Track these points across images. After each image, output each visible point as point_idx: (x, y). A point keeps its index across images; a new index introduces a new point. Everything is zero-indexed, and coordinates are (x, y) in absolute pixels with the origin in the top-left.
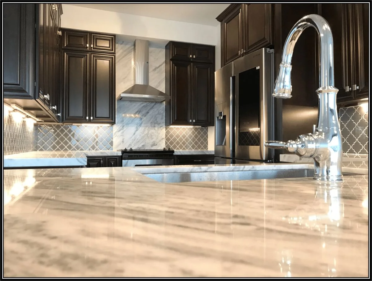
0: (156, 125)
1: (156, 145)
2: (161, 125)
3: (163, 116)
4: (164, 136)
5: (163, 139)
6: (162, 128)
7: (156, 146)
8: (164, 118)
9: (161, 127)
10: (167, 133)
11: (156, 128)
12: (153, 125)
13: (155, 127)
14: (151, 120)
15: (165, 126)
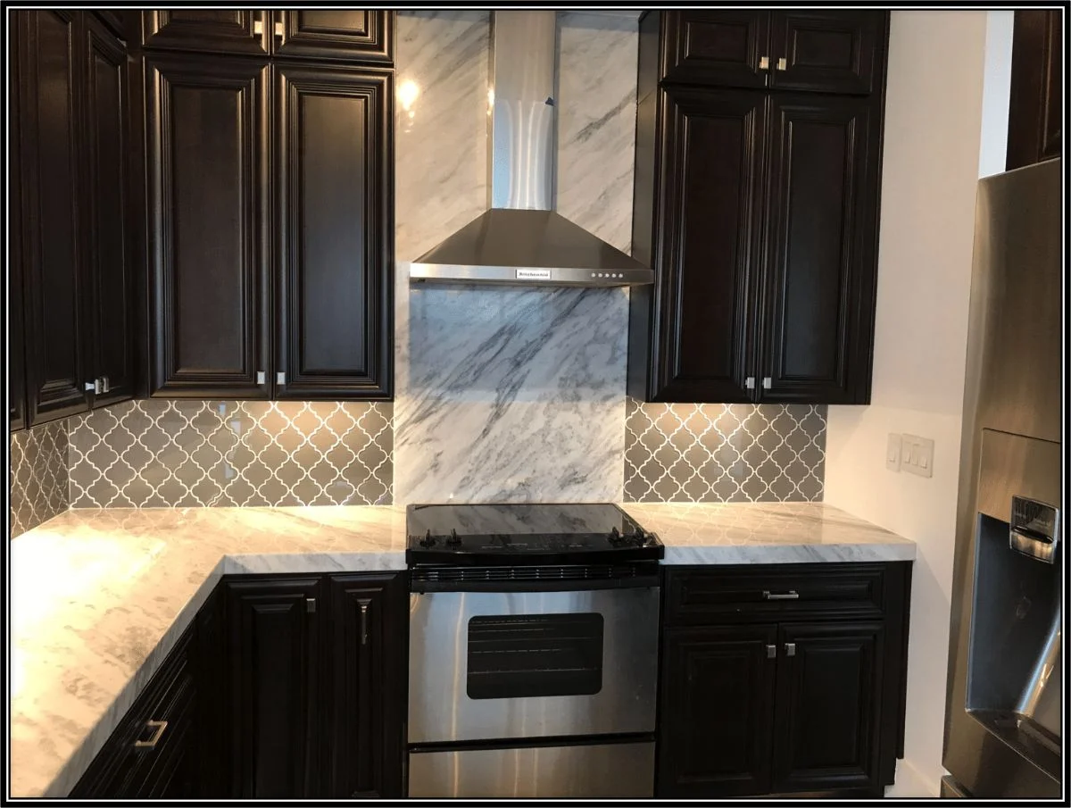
0: (584, 391)
1: (584, 480)
2: (605, 391)
3: (614, 349)
4: (619, 441)
5: (612, 453)
6: (609, 403)
7: (582, 486)
8: (624, 360)
9: (606, 398)
10: (634, 426)
11: (584, 406)
12: (570, 392)
13: (578, 398)
14: (565, 368)
15: (627, 394)
